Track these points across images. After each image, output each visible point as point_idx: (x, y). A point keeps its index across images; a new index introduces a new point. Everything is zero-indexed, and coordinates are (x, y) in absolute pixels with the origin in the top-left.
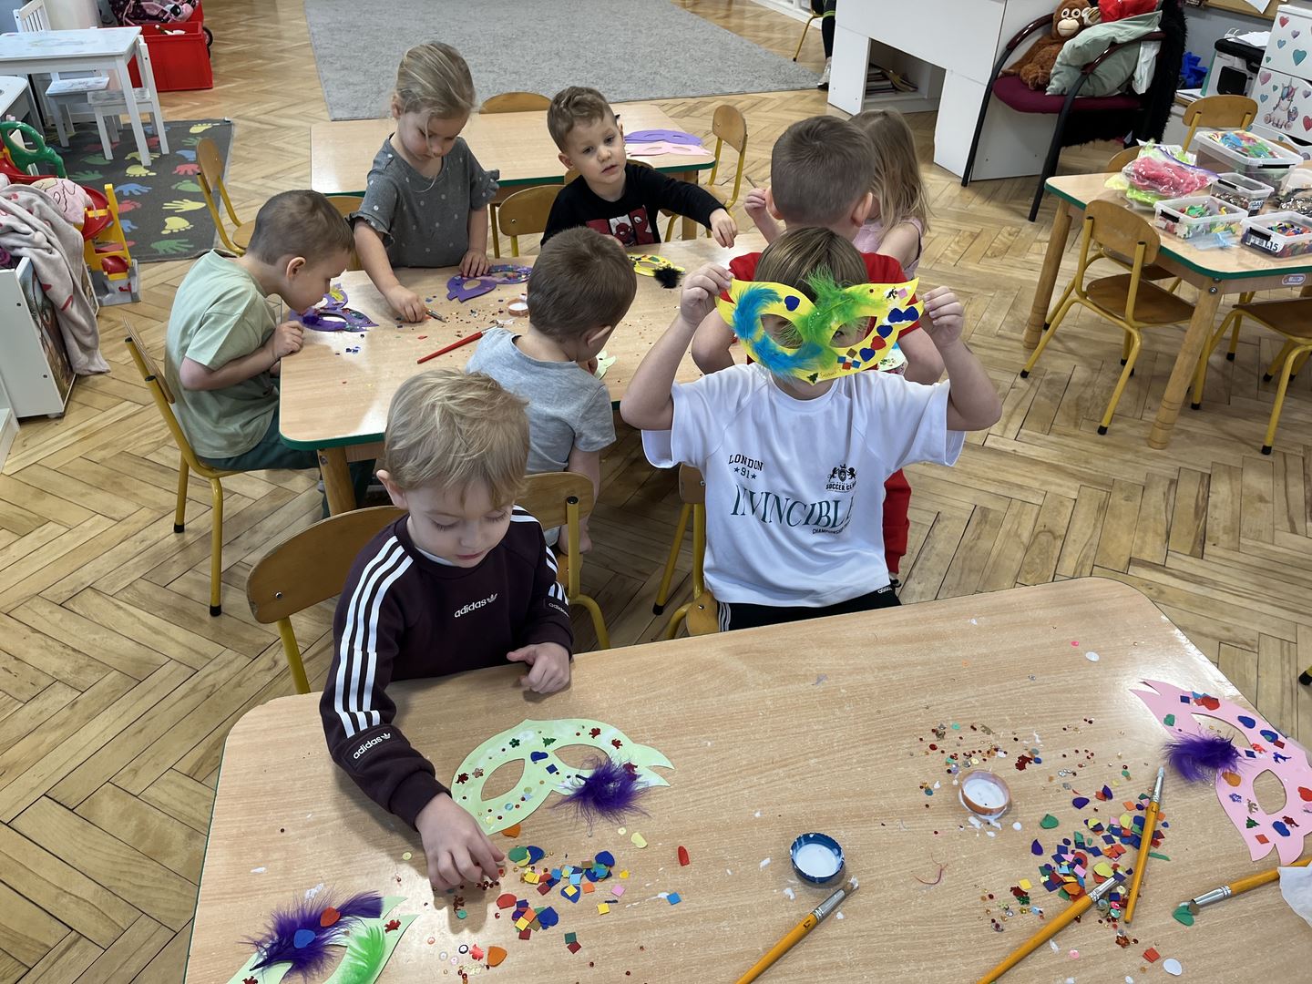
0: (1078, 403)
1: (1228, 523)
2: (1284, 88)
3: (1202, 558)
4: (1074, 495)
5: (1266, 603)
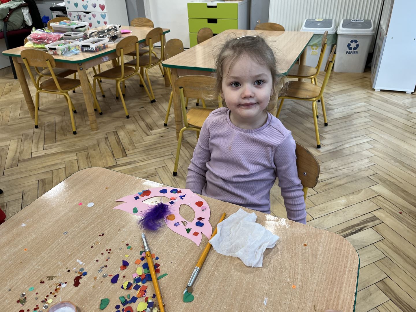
0: (62, 128)
1: (129, 142)
2: (77, 16)
3: (127, 156)
4: (75, 158)
5: (152, 159)
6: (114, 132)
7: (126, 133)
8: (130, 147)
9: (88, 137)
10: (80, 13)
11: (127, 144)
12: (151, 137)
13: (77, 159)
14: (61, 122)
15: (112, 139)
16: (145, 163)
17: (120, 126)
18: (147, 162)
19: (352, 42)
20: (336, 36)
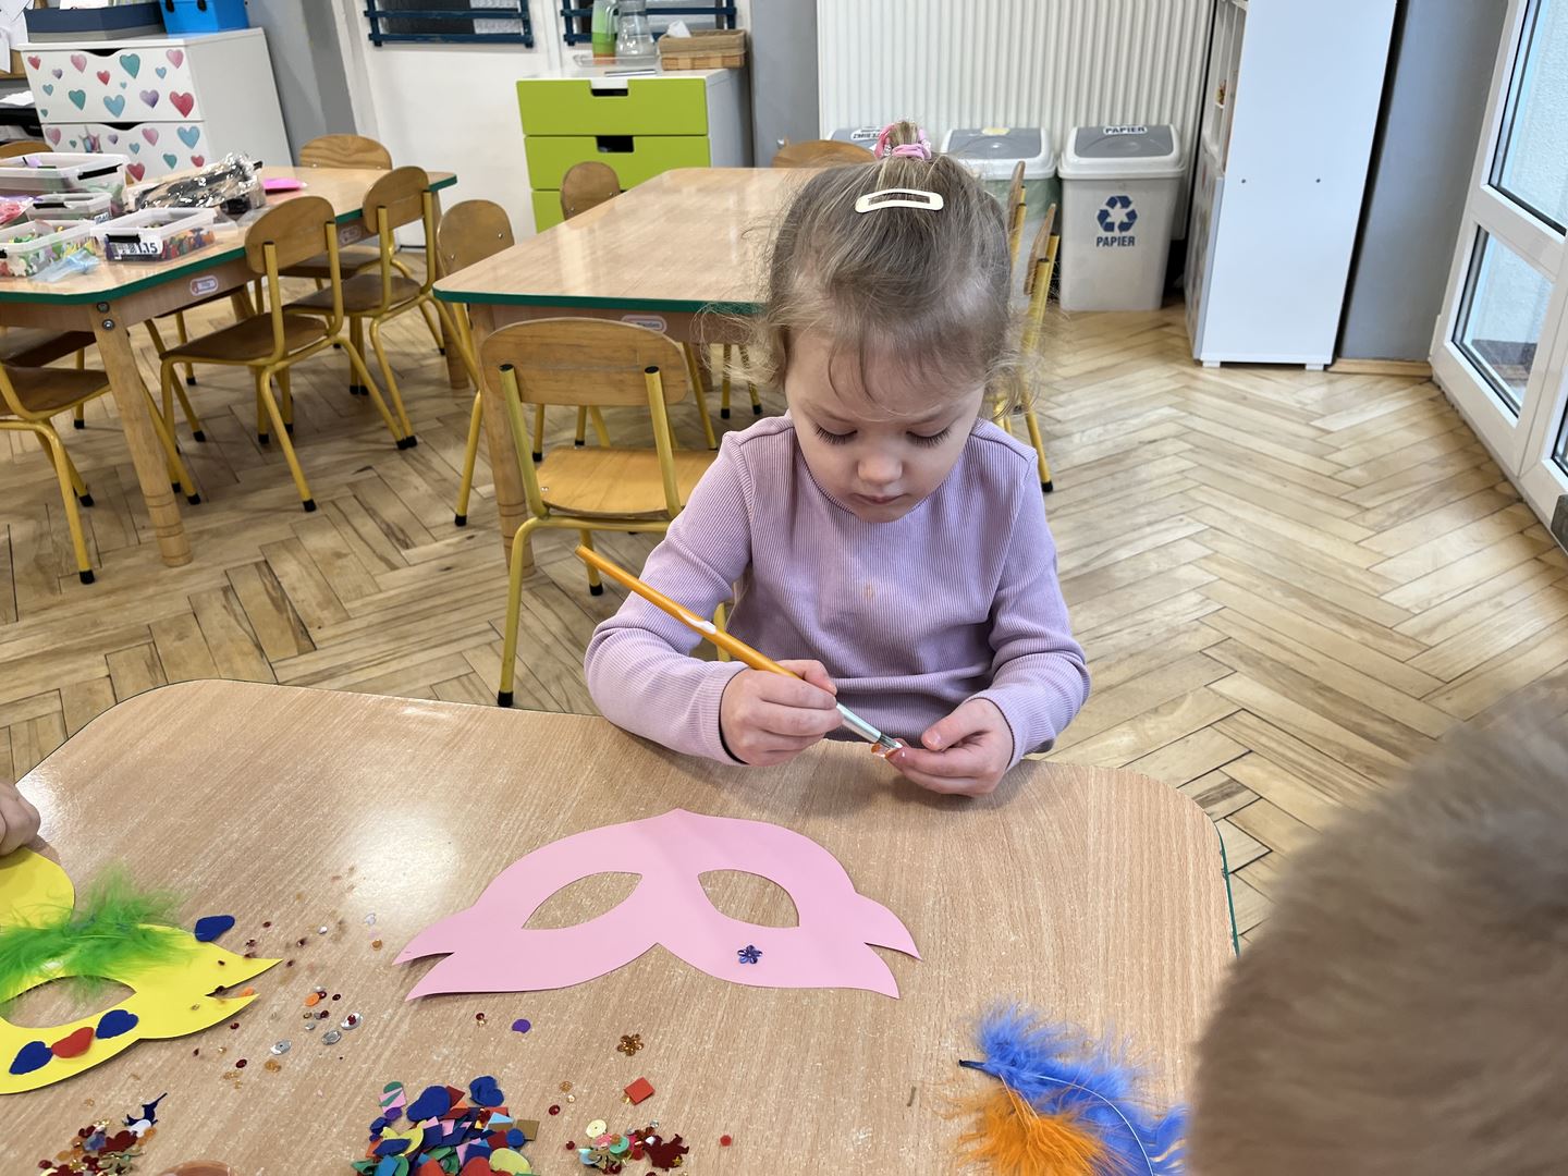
1: (320, 598)
2: (84, 140)
3: (316, 649)
4: (103, 671)
5: (414, 652)
6: (257, 565)
7: (306, 567)
8: (326, 615)
9: (151, 590)
10: (95, 130)
11: (314, 604)
12: (404, 572)
13: (109, 676)
14: (34, 540)
15: (252, 589)
16: (391, 670)
17: (282, 542)
18: (394, 666)
19: (1112, 202)
20: (1056, 184)
